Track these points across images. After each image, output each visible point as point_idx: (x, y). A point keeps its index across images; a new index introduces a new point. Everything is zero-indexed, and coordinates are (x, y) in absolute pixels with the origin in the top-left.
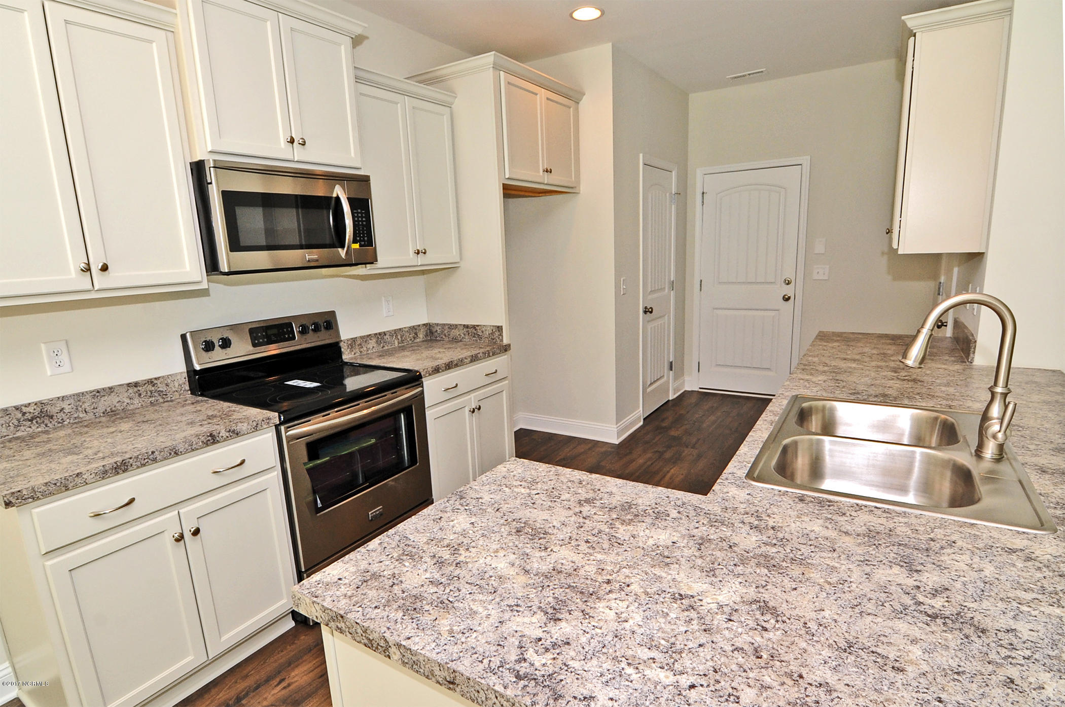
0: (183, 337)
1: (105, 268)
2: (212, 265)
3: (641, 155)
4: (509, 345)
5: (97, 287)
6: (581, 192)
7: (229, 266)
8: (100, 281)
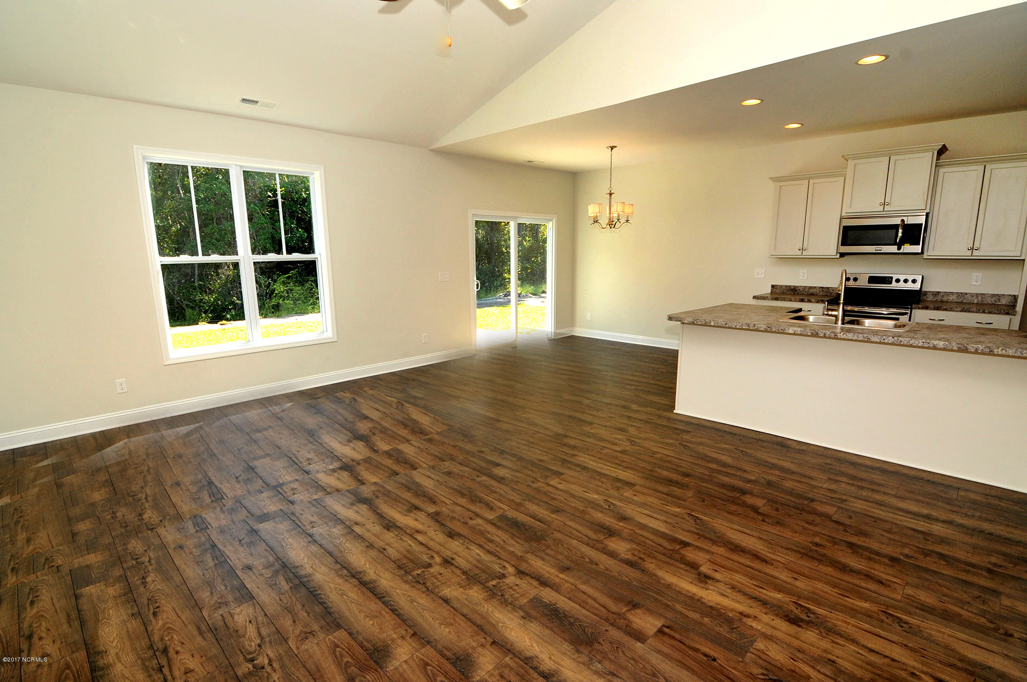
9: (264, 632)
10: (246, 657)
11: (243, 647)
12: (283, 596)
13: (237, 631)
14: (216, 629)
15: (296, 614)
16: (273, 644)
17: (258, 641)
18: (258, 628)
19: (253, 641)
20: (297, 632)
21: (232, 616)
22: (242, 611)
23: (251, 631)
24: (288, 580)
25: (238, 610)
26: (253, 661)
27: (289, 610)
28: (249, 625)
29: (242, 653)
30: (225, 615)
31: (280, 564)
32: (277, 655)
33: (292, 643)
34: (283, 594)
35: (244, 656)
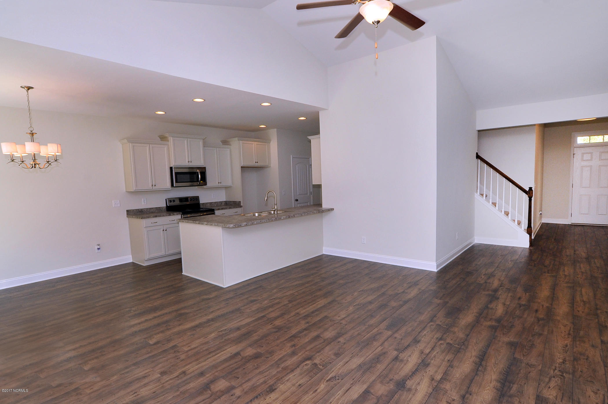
0: (166, 199)
1: (155, 186)
2: (172, 185)
3: (291, 156)
4: (242, 206)
5: (153, 188)
6: (271, 166)
7: (175, 185)
8: (154, 187)
9: (547, 380)
10: (564, 378)
11: (562, 382)
12: (522, 384)
13: (560, 389)
14: (570, 398)
15: (525, 374)
16: (548, 373)
17: (553, 379)
18: (548, 383)
19: (555, 380)
20: (533, 369)
21: (556, 397)
22: (549, 395)
23: (552, 384)
24: (510, 388)
25: (551, 397)
26: (562, 375)
27: (526, 377)
28: (551, 387)
29: (564, 381)
30: (560, 400)
31: (503, 398)
32: (550, 370)
33: (540, 367)
34: (521, 385)
35: (564, 379)
